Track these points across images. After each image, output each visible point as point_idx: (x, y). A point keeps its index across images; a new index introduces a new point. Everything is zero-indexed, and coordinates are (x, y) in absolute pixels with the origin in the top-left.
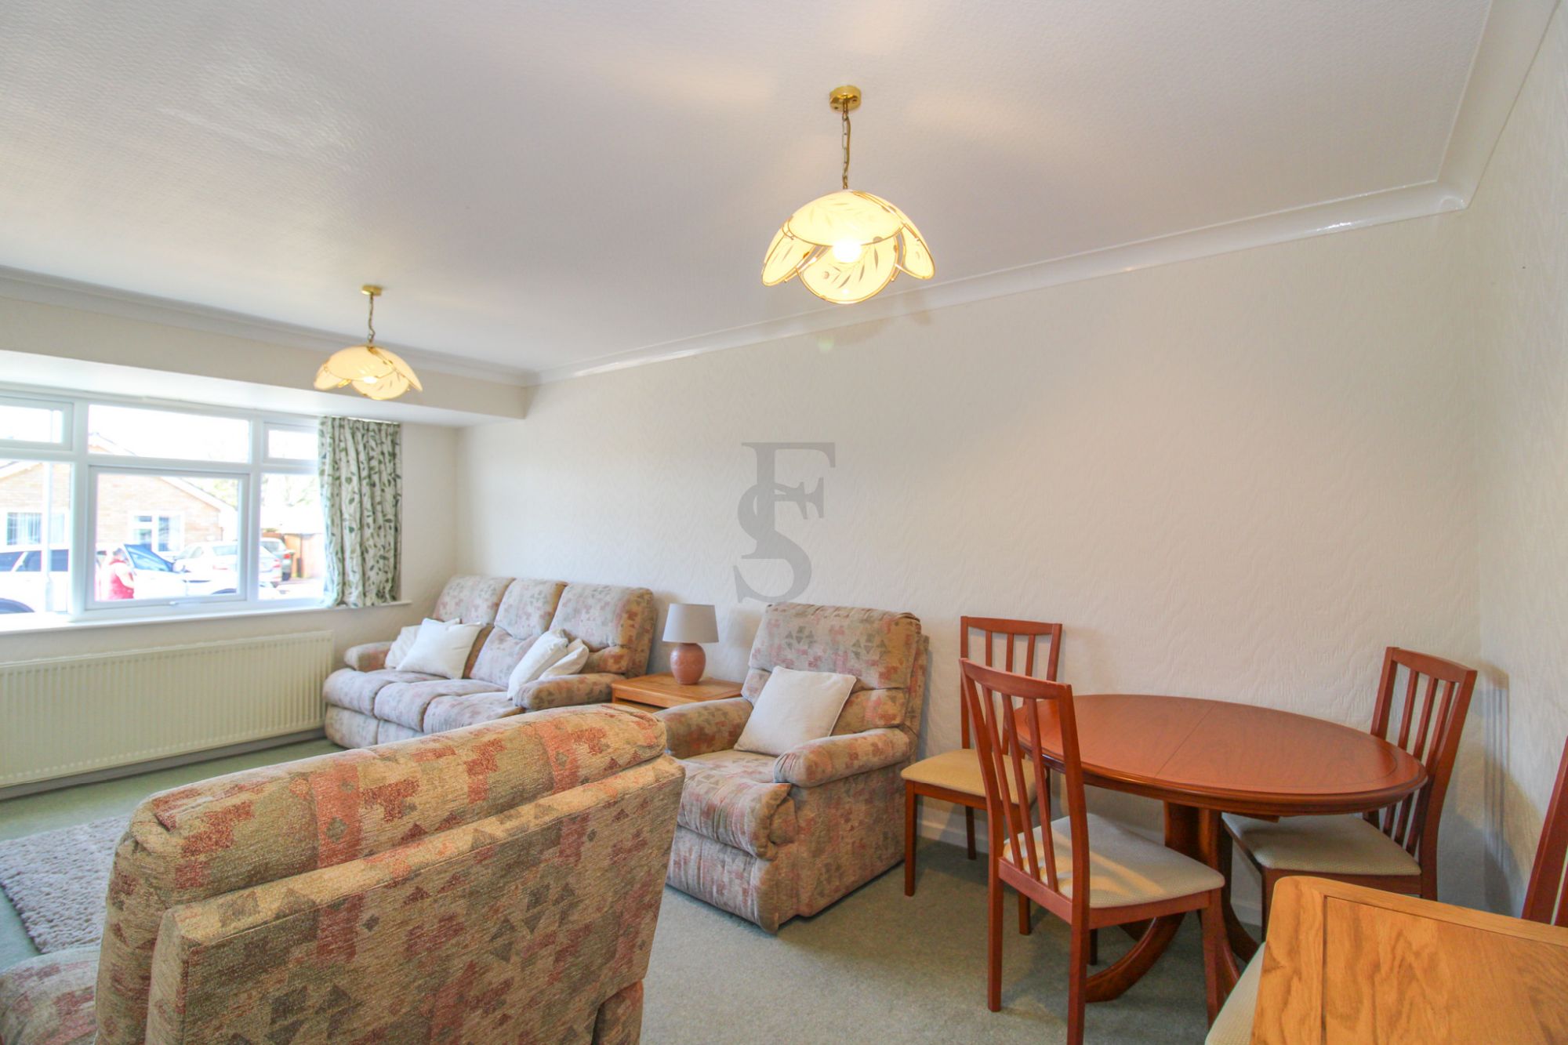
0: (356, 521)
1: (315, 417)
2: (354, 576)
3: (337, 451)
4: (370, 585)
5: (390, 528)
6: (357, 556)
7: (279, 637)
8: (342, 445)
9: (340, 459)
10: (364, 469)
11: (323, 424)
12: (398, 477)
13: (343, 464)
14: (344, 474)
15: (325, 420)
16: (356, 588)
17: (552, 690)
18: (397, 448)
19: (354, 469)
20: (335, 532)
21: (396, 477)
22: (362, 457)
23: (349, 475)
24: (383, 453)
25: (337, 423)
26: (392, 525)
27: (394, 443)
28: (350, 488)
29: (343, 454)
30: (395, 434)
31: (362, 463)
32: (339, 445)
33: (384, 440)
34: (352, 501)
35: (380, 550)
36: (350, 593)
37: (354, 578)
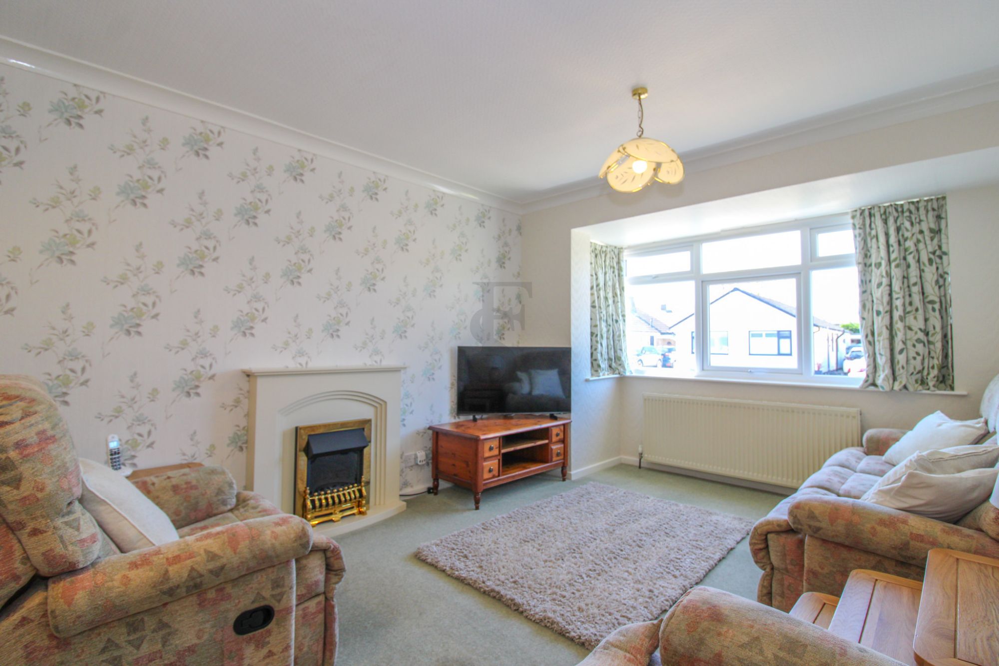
0: (883, 305)
1: (846, 213)
2: (881, 359)
3: (869, 239)
4: (899, 369)
5: (934, 310)
6: (883, 340)
7: (826, 408)
8: (873, 232)
9: (871, 247)
10: (893, 252)
11: (853, 217)
12: (945, 253)
13: (873, 251)
14: (873, 260)
15: (855, 213)
16: (883, 371)
17: (817, 512)
18: (943, 222)
19: (883, 253)
20: (865, 315)
21: (940, 254)
22: (893, 240)
23: (879, 260)
24: (921, 232)
25: (867, 213)
26: (937, 306)
27: (939, 217)
28: (878, 272)
29: (874, 240)
30: (941, 207)
31: (892, 246)
32: (870, 233)
33: (923, 217)
34: (879, 285)
35: (916, 333)
36: (879, 376)
37: (882, 361)
